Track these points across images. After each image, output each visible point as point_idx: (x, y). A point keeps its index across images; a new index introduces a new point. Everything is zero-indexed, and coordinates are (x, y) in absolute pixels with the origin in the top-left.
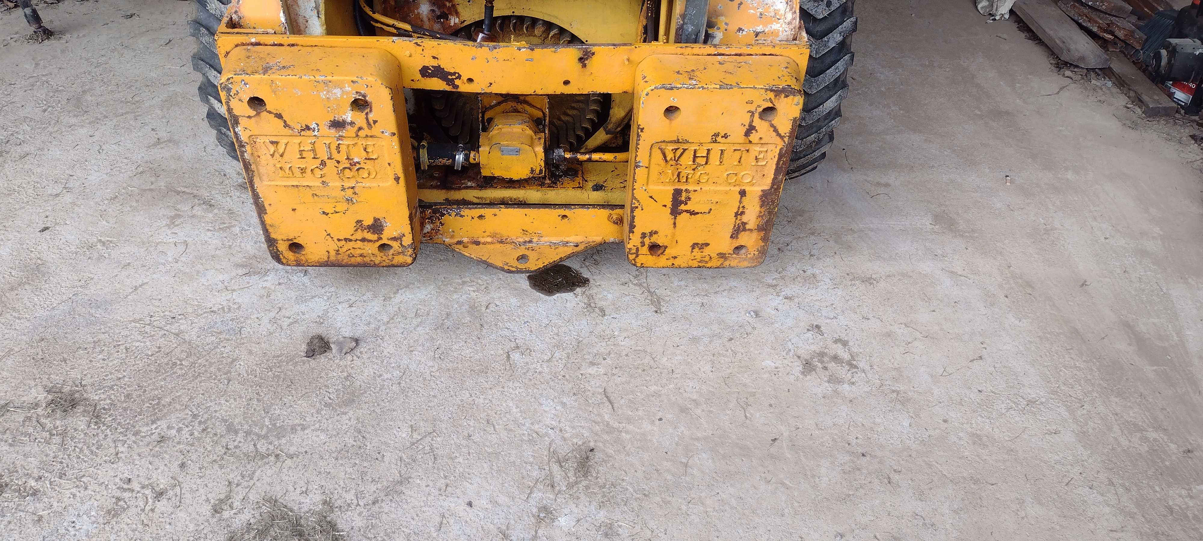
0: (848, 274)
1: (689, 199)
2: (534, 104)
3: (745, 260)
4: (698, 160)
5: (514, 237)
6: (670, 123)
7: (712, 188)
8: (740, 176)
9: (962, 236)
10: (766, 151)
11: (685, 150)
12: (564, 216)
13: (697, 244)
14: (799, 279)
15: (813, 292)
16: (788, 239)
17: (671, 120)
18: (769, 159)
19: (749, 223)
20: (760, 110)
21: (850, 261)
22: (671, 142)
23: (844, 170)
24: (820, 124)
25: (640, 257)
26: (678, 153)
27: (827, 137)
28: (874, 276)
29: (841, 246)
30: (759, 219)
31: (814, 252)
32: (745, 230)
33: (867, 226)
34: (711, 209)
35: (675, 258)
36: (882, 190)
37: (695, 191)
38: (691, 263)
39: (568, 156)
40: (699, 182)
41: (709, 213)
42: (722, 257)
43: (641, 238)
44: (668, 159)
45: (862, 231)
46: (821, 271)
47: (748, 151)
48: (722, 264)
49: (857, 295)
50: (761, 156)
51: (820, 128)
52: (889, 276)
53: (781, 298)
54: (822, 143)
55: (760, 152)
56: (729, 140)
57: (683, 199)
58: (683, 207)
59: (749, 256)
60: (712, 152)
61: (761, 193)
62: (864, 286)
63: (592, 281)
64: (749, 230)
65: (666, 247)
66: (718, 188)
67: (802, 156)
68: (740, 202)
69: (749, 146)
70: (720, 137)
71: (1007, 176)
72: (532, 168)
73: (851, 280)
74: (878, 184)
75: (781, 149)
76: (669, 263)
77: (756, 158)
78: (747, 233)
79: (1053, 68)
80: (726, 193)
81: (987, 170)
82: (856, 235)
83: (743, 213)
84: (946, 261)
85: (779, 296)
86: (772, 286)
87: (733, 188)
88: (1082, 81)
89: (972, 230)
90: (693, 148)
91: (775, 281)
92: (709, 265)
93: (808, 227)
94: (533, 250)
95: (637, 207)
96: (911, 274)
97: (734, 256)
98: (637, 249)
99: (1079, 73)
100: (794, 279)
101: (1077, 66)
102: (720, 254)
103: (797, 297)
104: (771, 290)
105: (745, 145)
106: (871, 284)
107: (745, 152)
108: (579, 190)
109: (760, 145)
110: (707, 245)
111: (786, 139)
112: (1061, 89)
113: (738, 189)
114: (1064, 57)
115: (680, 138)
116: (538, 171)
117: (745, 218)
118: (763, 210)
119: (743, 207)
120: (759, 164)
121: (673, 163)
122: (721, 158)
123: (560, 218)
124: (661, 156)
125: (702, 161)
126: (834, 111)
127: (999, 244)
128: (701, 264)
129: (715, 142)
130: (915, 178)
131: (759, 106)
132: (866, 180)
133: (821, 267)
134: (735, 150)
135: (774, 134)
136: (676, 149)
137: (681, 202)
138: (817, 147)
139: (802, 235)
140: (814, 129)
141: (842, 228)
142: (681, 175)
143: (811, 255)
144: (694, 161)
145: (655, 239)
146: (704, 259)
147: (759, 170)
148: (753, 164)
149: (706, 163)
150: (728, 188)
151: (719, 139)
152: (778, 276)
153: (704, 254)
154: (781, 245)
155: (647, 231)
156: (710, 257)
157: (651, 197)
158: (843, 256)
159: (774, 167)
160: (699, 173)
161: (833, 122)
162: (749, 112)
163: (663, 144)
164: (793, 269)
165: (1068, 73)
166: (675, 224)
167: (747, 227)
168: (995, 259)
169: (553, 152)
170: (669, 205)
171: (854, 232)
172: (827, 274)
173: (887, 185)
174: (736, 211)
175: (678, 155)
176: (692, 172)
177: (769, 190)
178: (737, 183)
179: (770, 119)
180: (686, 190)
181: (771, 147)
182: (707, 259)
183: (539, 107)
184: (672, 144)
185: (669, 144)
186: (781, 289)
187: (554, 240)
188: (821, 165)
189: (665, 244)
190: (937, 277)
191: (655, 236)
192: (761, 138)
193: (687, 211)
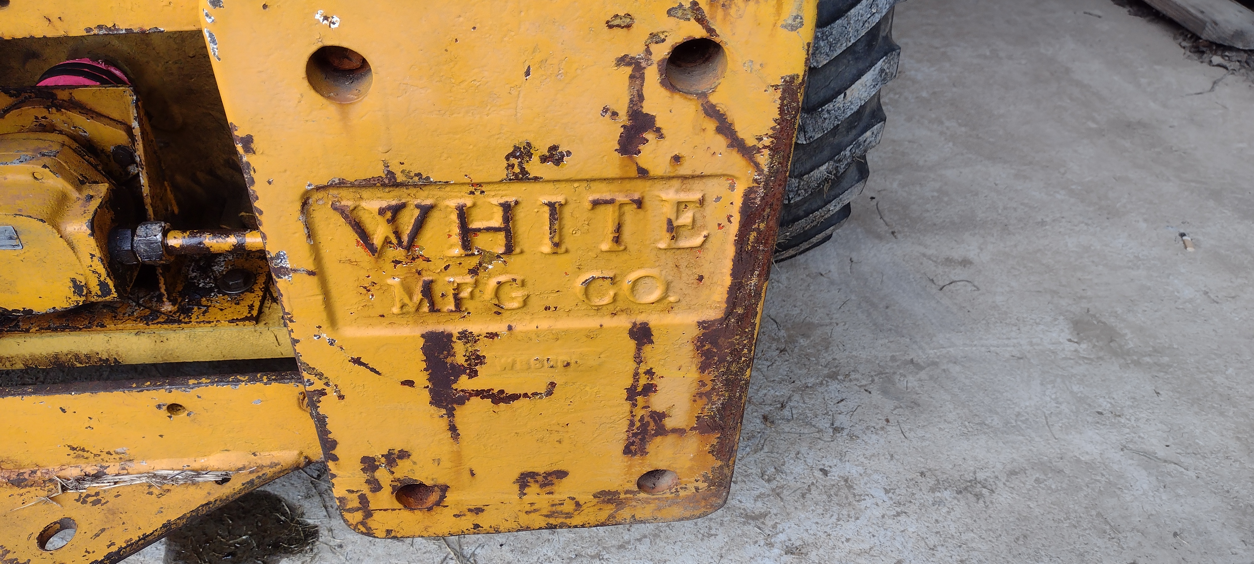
0: (922, 474)
1: (480, 359)
2: (99, 109)
3: (674, 502)
4: (482, 241)
5: (54, 467)
6: (344, 117)
7: (544, 324)
8: (626, 285)
9: (1137, 363)
10: (702, 202)
11: (426, 211)
12: (174, 408)
13: (533, 475)
14: (814, 492)
15: (849, 528)
16: (783, 391)
17: (343, 104)
18: (712, 227)
19: (673, 412)
20: (662, 51)
21: (923, 438)
22: (369, 184)
23: (880, 237)
24: (837, 140)
25: (377, 516)
26: (408, 220)
27: (853, 169)
28: (981, 476)
29: (896, 403)
30: (700, 402)
31: (842, 420)
32: (661, 431)
33: (944, 351)
34: (553, 384)
35: (478, 511)
36: (958, 273)
37: (492, 336)
38: (524, 520)
39: (176, 240)
40: (498, 310)
41: (549, 393)
42: (609, 501)
43: (364, 470)
44: (377, 241)
45: (935, 364)
46: (861, 469)
47: (639, 203)
48: (612, 516)
49: (953, 531)
50: (686, 218)
51: (841, 148)
52: (1013, 473)
53: (776, 551)
54: (844, 184)
55: (681, 206)
56: (569, 167)
57: (460, 359)
58: (464, 383)
59: (682, 493)
60: (521, 214)
61: (696, 332)
62: (963, 503)
63: (324, 535)
64: (674, 431)
65: (444, 489)
66: (563, 324)
67: (801, 213)
68: (638, 359)
69: (638, 189)
70: (535, 159)
71: (1183, 235)
72: (74, 281)
73: (932, 490)
74: (949, 261)
75: (748, 195)
76: (467, 522)
77: (671, 227)
78: (670, 439)
79: (1188, 53)
80: (591, 335)
81: (1143, 225)
82: (923, 375)
83: (649, 389)
84: (1124, 426)
85: (771, 545)
86: (755, 518)
87: (609, 322)
88: (1243, 71)
89: (1155, 351)
90: (453, 203)
91: (759, 504)
92: (577, 520)
93: (823, 362)
94: (97, 502)
95: (322, 393)
96: (1060, 465)
97: (642, 495)
98: (363, 499)
99: (1234, 58)
100: (803, 496)
101: (1231, 48)
102: (603, 493)
103: (815, 545)
104: (751, 529)
105: (628, 185)
106: (978, 496)
107: (630, 209)
108: (249, 327)
109: (676, 183)
110: (562, 474)
111: (763, 159)
112: (1215, 83)
113: (624, 323)
114: (1208, 34)
115: (397, 169)
116: (95, 288)
117: (658, 402)
118: (708, 377)
119: (650, 373)
120: (684, 243)
121: (399, 253)
122: (552, 231)
123: (164, 412)
124: (352, 236)
125: (497, 243)
126: (868, 110)
127: (1219, 379)
128: (552, 521)
129: (523, 177)
130: (1015, 246)
131: (656, 38)
132: (924, 255)
133: (862, 459)
134: (596, 203)
135: (721, 142)
136: (397, 210)
137: (458, 371)
138: (833, 193)
139: (811, 381)
140: (826, 153)
141: (893, 359)
142: (438, 290)
143: (837, 430)
144: (466, 244)
145: (403, 470)
146: (559, 508)
147: (684, 264)
148: (662, 245)
149: (509, 249)
150: (592, 323)
151: (534, 167)
152: (764, 487)
153: (557, 497)
154: (768, 408)
155: (377, 452)
156: (578, 504)
157: (357, 361)
158: (906, 427)
159: (731, 251)
160: (492, 283)
161: (868, 133)
162: (623, 61)
163: (343, 193)
164: (798, 468)
165: (1217, 59)
166: (453, 428)
167: (669, 423)
168: (1222, 414)
169: (134, 234)
170: (422, 379)
171: (919, 367)
172: (876, 476)
173: (965, 263)
174: (629, 382)
175: (407, 228)
176: (469, 279)
177: (721, 321)
178: (620, 305)
179: (702, 86)
180: (465, 336)
181: (714, 188)
182: (569, 507)
183: (116, 115)
184: (379, 193)
185: (366, 193)
186: (774, 526)
187: (163, 467)
188: (839, 232)
189: (441, 481)
190: (1116, 467)
191: (403, 464)
192: (677, 159)
193: (482, 394)
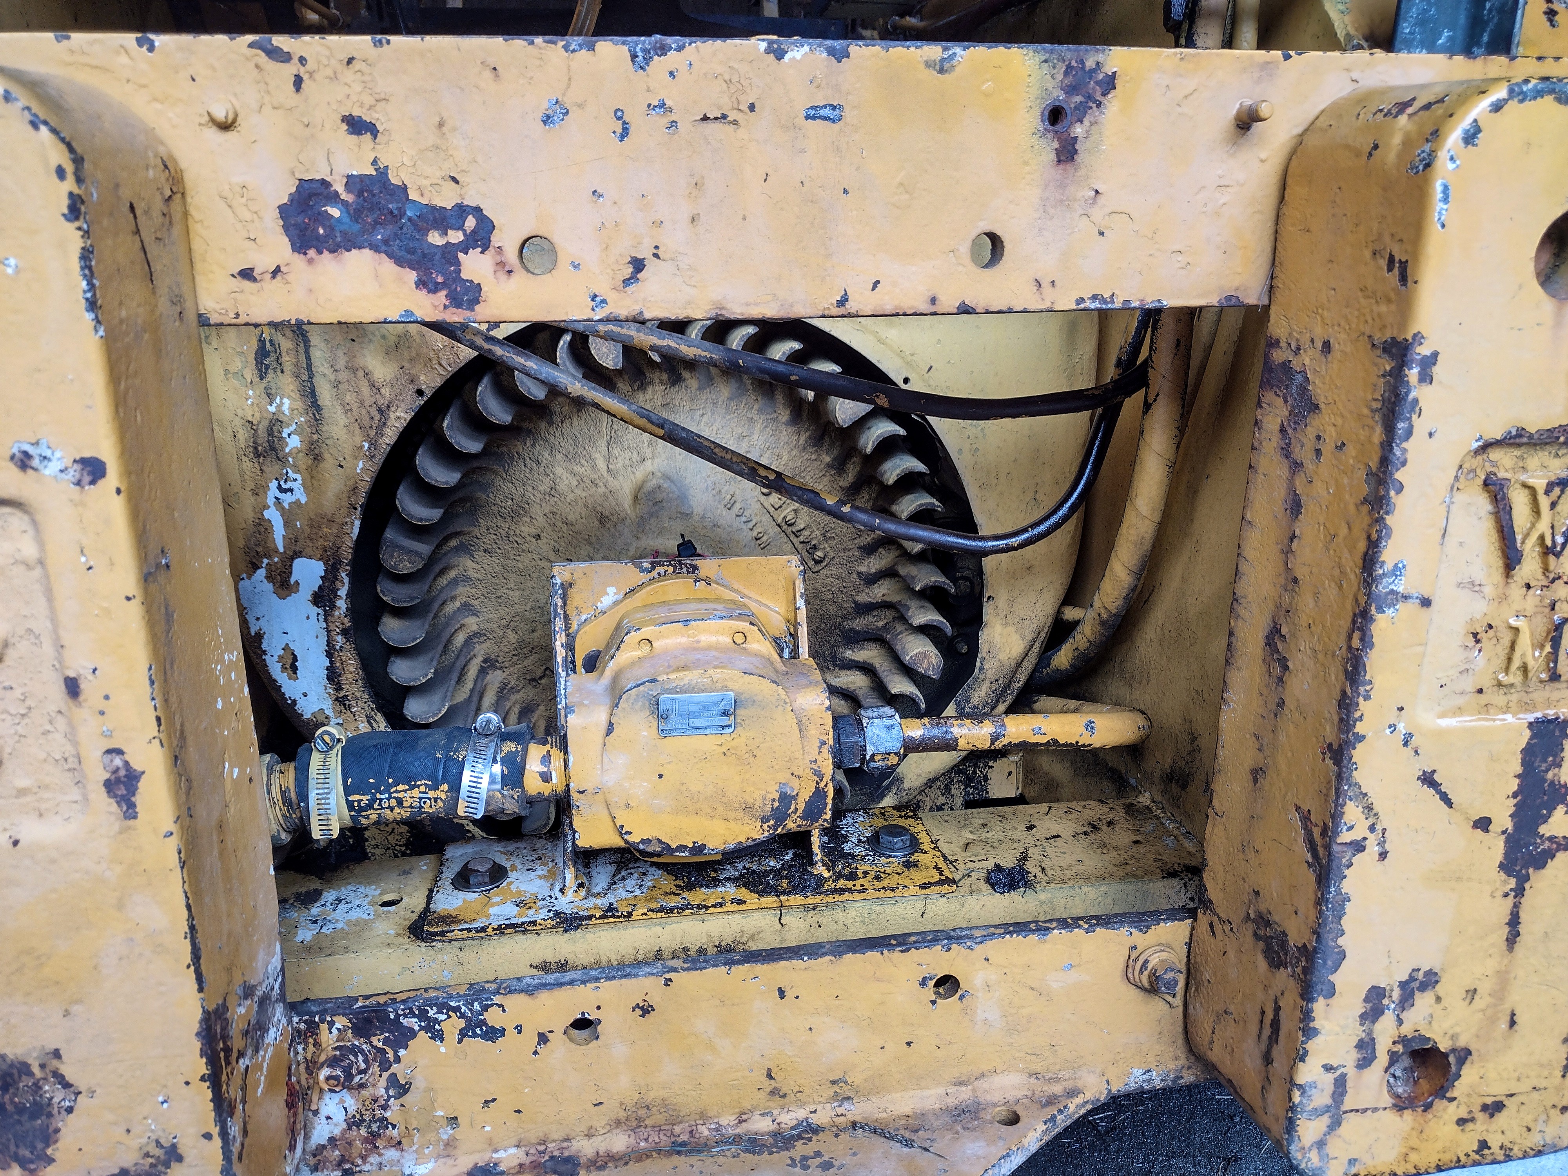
5: (729, 1116)
6: (1558, 323)
12: (944, 984)
35: (1494, 1108)
43: (1363, 1017)
58: (1557, 822)
65: (1464, 1055)
72: (783, 788)
94: (828, 1165)
108: (946, 893)
116: (805, 803)
123: (929, 992)
137: (1556, 797)
155: (1394, 975)
166: (1514, 921)
169: (859, 719)
189: (1462, 1043)
191: (1424, 1001)
